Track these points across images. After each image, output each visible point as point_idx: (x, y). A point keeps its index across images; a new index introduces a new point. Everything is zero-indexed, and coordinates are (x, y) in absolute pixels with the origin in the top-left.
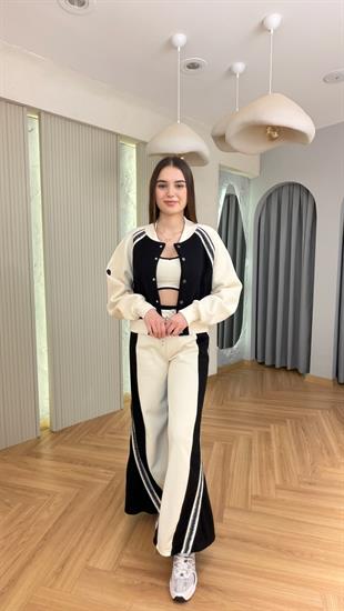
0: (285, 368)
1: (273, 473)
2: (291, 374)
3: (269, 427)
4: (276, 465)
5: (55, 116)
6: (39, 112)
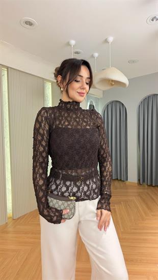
0: (117, 179)
2: (120, 181)
5: (15, 69)
6: (7, 68)
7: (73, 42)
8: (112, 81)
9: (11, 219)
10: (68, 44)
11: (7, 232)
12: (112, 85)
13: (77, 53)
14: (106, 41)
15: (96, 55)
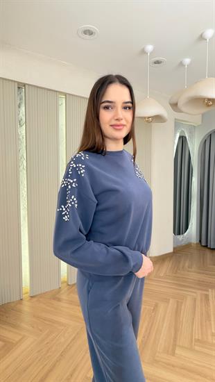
1: (211, 324)
3: (208, 291)
4: (212, 319)
6: (65, 94)
7: (150, 48)
8: (209, 100)
9: (65, 284)
10: (143, 52)
11: (59, 300)
12: (209, 106)
13: (158, 62)
14: (202, 38)
15: (187, 61)
